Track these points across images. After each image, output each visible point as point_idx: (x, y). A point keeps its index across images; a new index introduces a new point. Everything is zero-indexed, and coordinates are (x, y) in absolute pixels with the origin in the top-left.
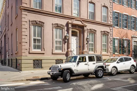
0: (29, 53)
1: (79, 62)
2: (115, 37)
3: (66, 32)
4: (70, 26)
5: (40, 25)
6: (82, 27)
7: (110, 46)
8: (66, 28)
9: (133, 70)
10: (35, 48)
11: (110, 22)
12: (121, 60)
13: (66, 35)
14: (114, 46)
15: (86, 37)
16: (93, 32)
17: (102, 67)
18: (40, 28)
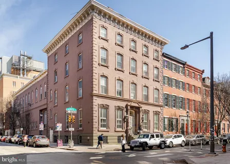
0: (98, 131)
1: (151, 138)
2: (165, 116)
3: (125, 113)
4: (129, 107)
5: (106, 107)
6: (138, 108)
7: (161, 124)
8: (125, 109)
9: (183, 145)
10: (101, 127)
11: (161, 102)
12: (175, 137)
13: (125, 115)
14: (164, 125)
15: (141, 117)
16: (147, 112)
17: (164, 141)
18: (106, 110)
